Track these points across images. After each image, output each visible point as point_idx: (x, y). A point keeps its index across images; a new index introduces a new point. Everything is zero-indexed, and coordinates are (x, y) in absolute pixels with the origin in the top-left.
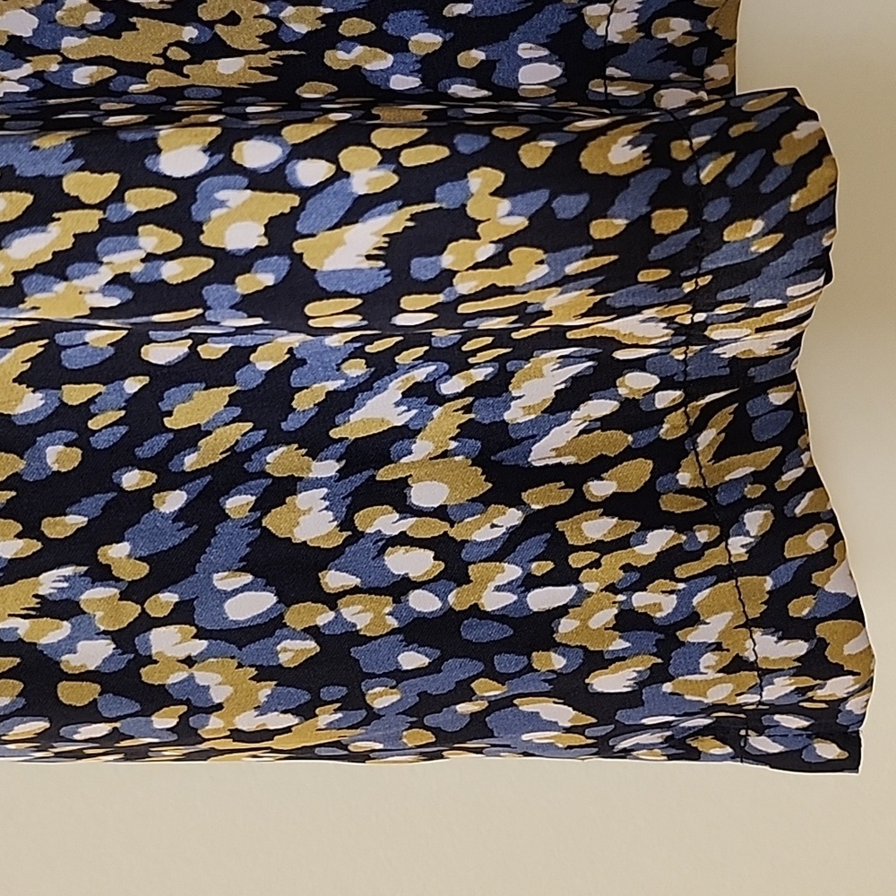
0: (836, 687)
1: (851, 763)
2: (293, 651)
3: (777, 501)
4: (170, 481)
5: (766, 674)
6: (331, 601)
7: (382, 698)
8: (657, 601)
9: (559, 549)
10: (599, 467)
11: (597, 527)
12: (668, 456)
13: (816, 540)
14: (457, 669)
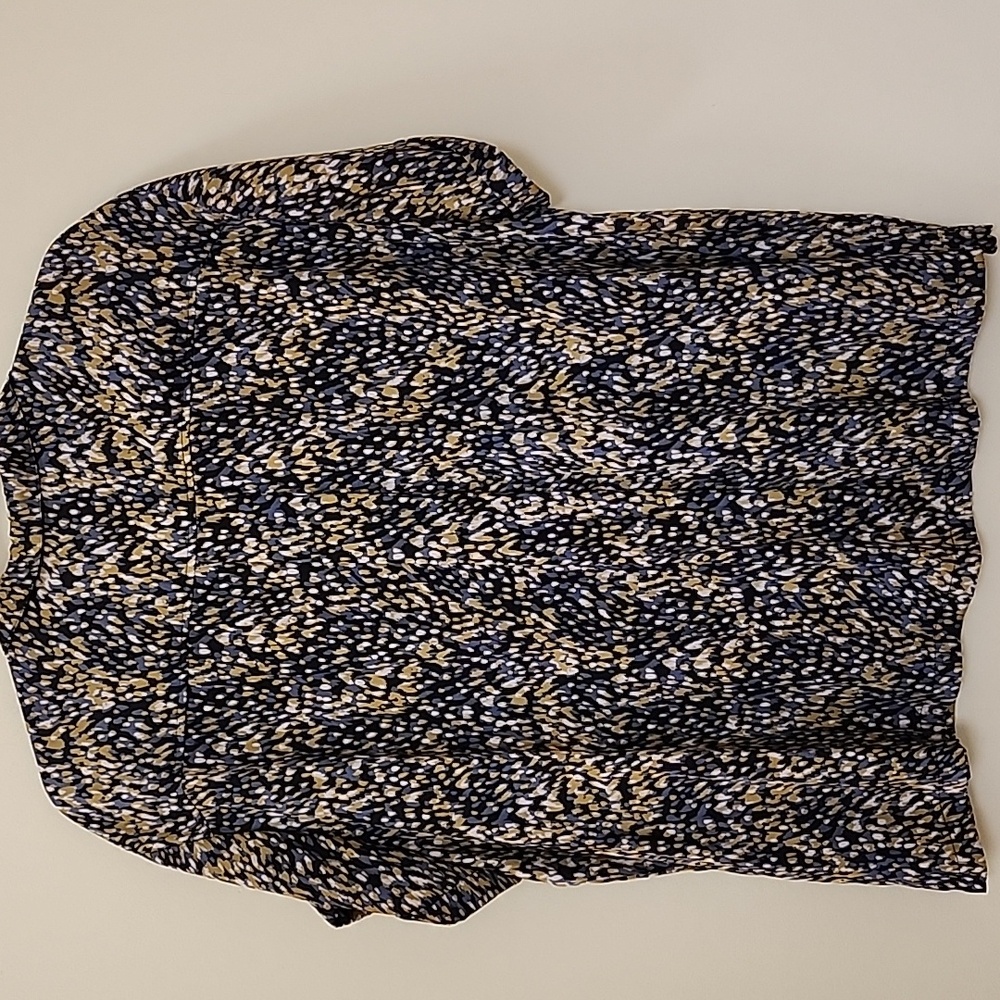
0: (978, 870)
1: (984, 890)
2: (853, 855)
3: (962, 826)
4: (827, 817)
5: (961, 866)
6: (861, 844)
7: (872, 866)
8: (934, 848)
9: (911, 835)
10: (921, 817)
11: (920, 831)
12: (936, 815)
13: (972, 835)
14: (889, 860)
